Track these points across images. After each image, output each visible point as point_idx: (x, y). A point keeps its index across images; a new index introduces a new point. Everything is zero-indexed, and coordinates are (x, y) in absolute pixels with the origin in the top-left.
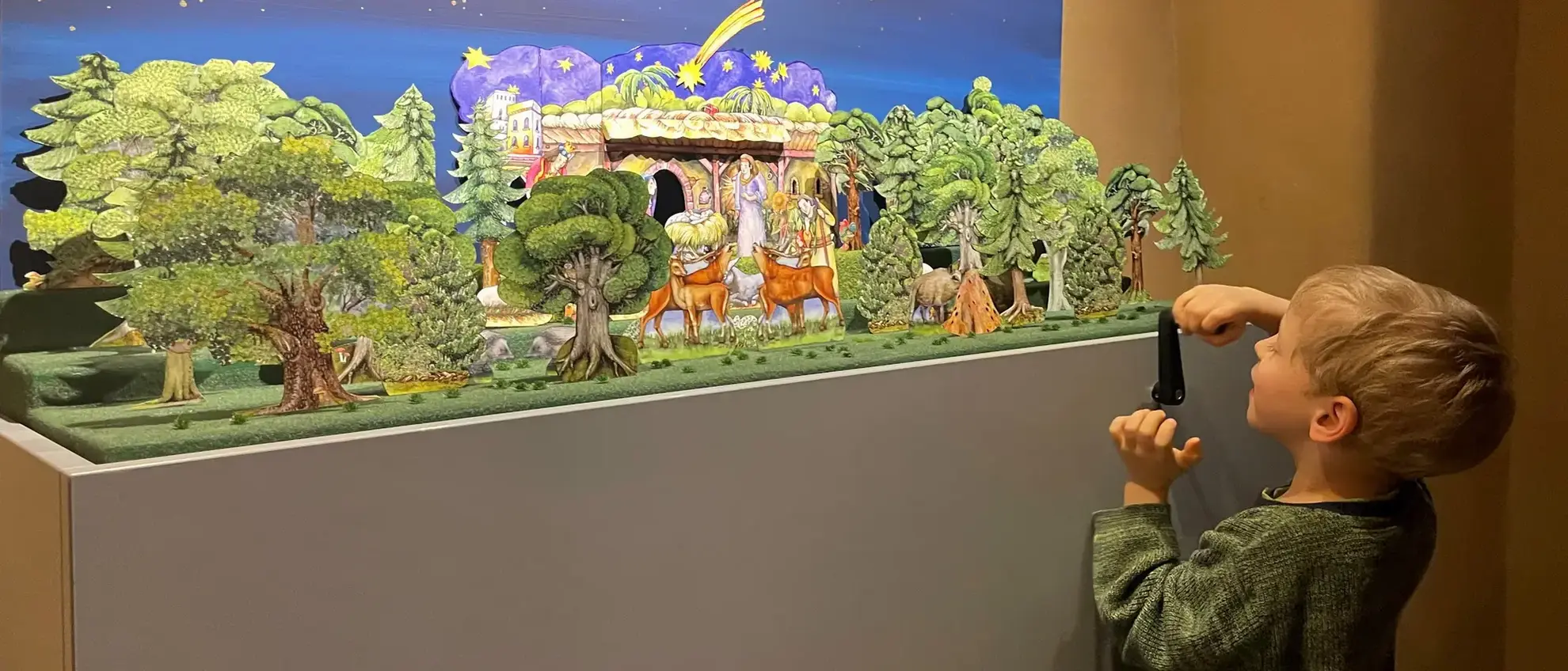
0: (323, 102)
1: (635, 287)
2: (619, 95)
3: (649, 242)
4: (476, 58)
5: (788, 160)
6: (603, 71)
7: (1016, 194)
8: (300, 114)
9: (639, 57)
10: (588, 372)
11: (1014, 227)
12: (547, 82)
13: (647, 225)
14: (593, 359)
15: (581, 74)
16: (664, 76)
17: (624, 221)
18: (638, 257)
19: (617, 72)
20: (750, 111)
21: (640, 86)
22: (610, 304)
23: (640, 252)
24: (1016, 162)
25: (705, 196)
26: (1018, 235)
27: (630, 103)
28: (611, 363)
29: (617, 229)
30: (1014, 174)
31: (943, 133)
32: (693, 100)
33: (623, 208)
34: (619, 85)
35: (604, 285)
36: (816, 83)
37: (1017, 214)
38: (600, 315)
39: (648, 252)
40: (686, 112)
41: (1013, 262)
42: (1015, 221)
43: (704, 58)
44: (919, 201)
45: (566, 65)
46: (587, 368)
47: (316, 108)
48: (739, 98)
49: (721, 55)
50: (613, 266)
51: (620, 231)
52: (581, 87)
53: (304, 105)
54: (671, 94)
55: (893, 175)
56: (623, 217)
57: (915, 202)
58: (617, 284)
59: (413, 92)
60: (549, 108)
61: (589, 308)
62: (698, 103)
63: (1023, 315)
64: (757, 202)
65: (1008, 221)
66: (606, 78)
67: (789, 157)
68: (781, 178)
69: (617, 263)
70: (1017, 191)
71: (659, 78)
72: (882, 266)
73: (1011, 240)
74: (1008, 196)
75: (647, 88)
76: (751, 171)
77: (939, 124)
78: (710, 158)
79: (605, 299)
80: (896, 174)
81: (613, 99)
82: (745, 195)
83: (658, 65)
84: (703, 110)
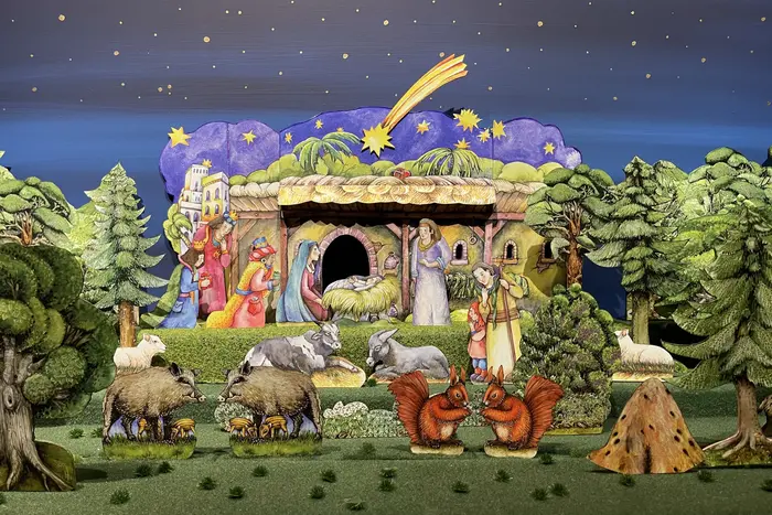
0: (43, 180)
1: (68, 386)
2: (297, 164)
3: (85, 333)
4: (178, 136)
5: (501, 224)
6: (282, 140)
7: (751, 274)
8: (24, 192)
9: (319, 124)
10: (9, 481)
11: (744, 321)
12: (234, 154)
13: (81, 312)
14: (15, 467)
15: (263, 145)
16: (346, 141)
17: (47, 307)
18: (69, 350)
19: (296, 140)
20: (450, 173)
21: (320, 153)
22: (32, 405)
23: (71, 345)
24: (757, 226)
25: (391, 262)
26: (751, 334)
27: (309, 170)
28: (37, 474)
29: (38, 316)
30: (751, 244)
31: (729, 189)
32: (378, 165)
33: (47, 291)
34: (297, 154)
35: (23, 383)
36: (550, 140)
37: (752, 302)
38: (20, 417)
39: (84, 344)
40: (370, 177)
41: (738, 372)
42: (746, 312)
43: (394, 121)
44: (656, 270)
45: (249, 137)
46: (8, 476)
47: (36, 186)
48: (437, 159)
49: (415, 117)
50: (35, 360)
51: (43, 319)
52: (262, 158)
53: (27, 184)
54: (354, 160)
55: (615, 240)
56: (46, 301)
57: (649, 272)
58: (41, 382)
59: (119, 169)
60: (237, 179)
61: (6, 408)
62: (386, 168)
63: (750, 449)
64: (439, 269)
65: (733, 312)
66: (286, 147)
67: (503, 220)
68: (488, 243)
69: (40, 356)
70: (755, 268)
71: (340, 143)
72: (553, 354)
73: (737, 339)
74: (736, 276)
75: (329, 155)
76: (433, 236)
77: (722, 180)
78: (399, 224)
79: (26, 399)
80: (619, 239)
81: (291, 167)
82: (424, 261)
83: (340, 132)
84: (392, 174)
